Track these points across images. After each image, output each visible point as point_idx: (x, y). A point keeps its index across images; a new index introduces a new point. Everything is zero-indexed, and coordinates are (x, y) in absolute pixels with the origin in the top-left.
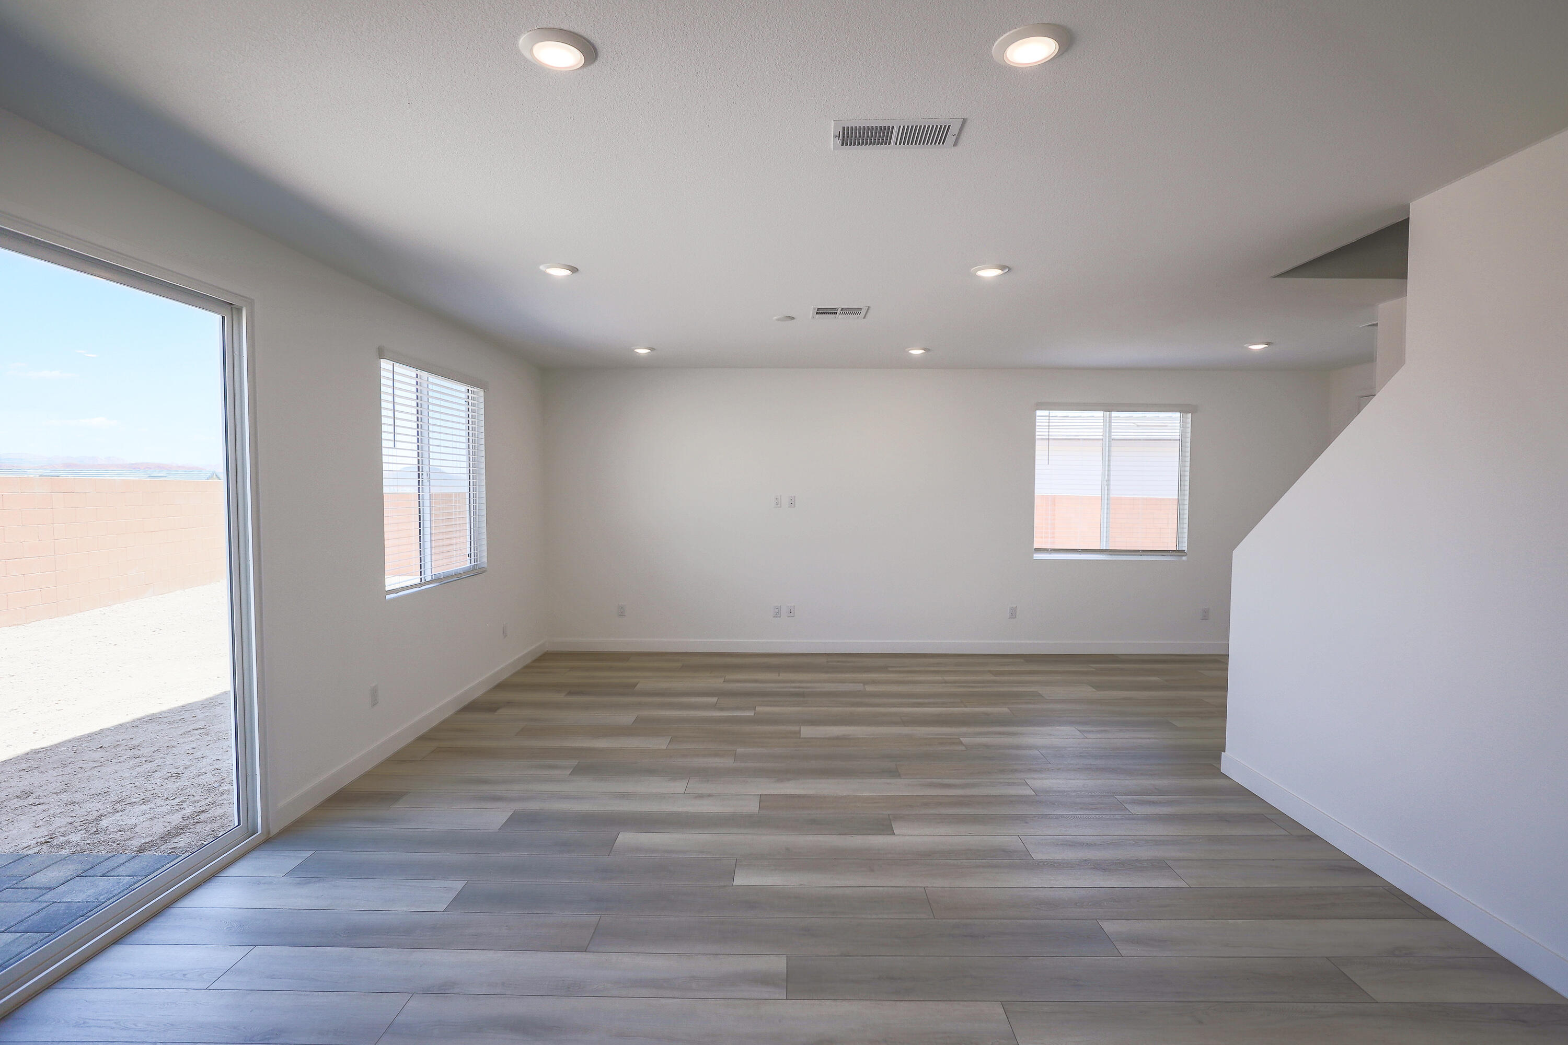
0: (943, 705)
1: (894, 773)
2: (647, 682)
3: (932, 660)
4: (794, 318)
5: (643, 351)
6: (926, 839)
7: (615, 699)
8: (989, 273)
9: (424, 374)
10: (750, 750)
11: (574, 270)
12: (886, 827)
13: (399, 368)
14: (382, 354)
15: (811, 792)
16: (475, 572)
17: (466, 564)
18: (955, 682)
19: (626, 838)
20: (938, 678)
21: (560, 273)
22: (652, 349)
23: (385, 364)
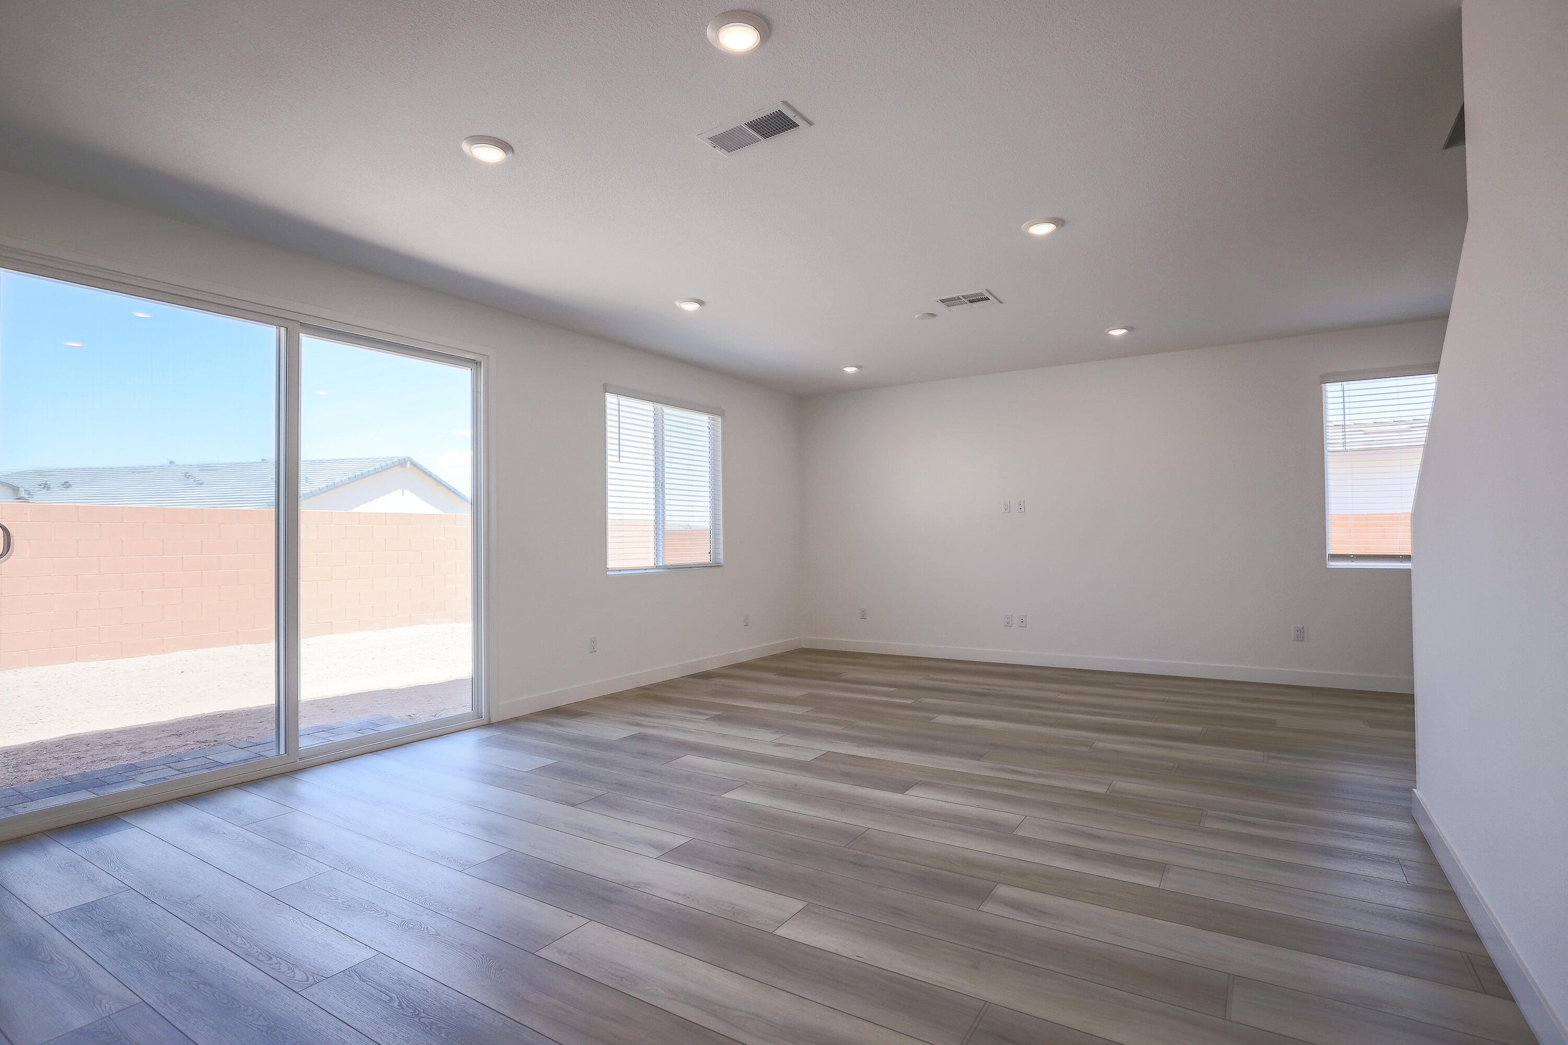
0: (1130, 717)
1: (978, 756)
2: (852, 673)
3: (1178, 683)
4: (935, 315)
5: (851, 370)
6: (927, 801)
7: (806, 681)
8: (1043, 229)
9: (659, 406)
10: (869, 724)
11: (701, 303)
12: (903, 787)
13: (625, 401)
14: (606, 389)
15: (877, 757)
16: (715, 566)
17: (705, 559)
18: (1174, 702)
19: (691, 759)
20: (1161, 697)
21: (692, 307)
22: (859, 367)
23: (611, 399)
